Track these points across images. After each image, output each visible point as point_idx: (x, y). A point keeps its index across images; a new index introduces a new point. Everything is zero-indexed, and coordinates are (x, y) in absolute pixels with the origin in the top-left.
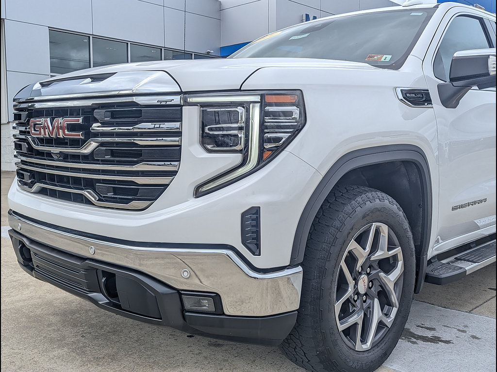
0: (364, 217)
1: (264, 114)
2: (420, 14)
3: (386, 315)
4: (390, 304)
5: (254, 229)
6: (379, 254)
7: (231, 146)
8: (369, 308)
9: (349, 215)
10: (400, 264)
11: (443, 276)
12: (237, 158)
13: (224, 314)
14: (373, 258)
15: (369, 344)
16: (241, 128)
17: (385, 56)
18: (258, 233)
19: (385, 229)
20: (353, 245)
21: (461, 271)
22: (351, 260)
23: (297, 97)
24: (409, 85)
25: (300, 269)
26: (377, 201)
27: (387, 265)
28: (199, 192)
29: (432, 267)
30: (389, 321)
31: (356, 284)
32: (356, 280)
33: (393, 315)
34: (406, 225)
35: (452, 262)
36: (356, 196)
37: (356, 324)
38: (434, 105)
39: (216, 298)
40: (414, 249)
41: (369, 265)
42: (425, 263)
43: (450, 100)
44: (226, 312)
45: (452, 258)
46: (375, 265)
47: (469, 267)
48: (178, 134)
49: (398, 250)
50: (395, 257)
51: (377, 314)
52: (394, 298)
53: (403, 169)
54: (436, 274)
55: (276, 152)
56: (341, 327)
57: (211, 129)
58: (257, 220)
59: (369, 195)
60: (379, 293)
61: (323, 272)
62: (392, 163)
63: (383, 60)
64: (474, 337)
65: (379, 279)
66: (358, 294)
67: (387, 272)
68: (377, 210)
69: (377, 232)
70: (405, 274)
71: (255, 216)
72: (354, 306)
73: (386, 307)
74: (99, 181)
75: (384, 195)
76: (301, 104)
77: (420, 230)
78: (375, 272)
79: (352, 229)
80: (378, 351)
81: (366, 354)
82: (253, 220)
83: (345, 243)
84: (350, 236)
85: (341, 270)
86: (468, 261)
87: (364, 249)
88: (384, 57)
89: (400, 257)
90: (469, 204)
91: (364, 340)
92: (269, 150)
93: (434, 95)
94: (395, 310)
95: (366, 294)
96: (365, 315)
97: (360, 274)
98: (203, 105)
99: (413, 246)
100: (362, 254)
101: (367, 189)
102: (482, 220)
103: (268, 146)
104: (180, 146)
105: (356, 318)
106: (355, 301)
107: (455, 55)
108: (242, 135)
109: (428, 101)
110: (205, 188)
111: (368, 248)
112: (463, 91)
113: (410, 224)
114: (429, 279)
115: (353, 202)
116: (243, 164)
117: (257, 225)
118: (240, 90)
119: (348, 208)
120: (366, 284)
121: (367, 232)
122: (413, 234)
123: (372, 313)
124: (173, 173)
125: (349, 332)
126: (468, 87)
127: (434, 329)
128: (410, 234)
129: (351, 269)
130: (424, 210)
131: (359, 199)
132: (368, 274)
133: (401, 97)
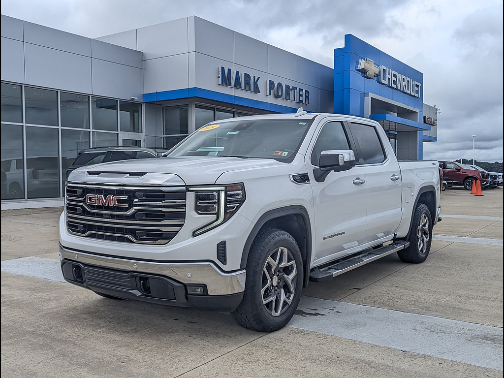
0: (275, 244)
1: (226, 196)
2: (304, 124)
3: (288, 298)
4: (290, 293)
5: (223, 252)
6: (284, 264)
7: (210, 211)
8: (278, 293)
9: (267, 244)
10: (295, 269)
11: (319, 277)
12: (214, 217)
13: (208, 295)
14: (280, 266)
15: (279, 313)
16: (215, 203)
17: (284, 152)
18: (225, 254)
19: (286, 250)
20: (269, 259)
21: (330, 274)
22: (269, 267)
23: (241, 186)
24: (297, 172)
25: (244, 271)
26: (281, 236)
27: (287, 270)
28: (194, 235)
29: (314, 273)
30: (289, 301)
31: (272, 280)
32: (271, 278)
33: (292, 298)
34: (297, 248)
35: (326, 270)
36: (270, 234)
37: (272, 301)
38: (311, 182)
39: (205, 287)
40: (302, 262)
41: (278, 270)
42: (309, 271)
43: (320, 178)
44: (209, 294)
45: (326, 268)
46: (281, 270)
47: (335, 273)
48: (185, 206)
49: (293, 262)
50: (292, 266)
51: (283, 297)
52: (292, 290)
53: (295, 218)
54: (315, 276)
55: (233, 213)
56: (265, 302)
57: (200, 203)
58: (225, 247)
59: (277, 233)
60: (284, 286)
61: (255, 272)
62: (289, 215)
63: (283, 155)
64: (337, 312)
65: (284, 278)
66: (273, 286)
67: (288, 274)
68: (282, 240)
69: (282, 252)
70: (297, 275)
71: (223, 246)
72: (270, 292)
73: (288, 294)
74: (137, 229)
75: (285, 232)
76: (243, 189)
77: (306, 251)
78: (281, 274)
79: (269, 251)
80: (284, 318)
81: (277, 318)
82: (223, 247)
83: (266, 258)
84: (268, 254)
85: (264, 272)
86: (335, 269)
87: (276, 261)
88: (284, 154)
89: (295, 266)
90: (334, 236)
91: (276, 311)
92: (229, 213)
93: (311, 176)
94: (292, 296)
95: (277, 286)
96: (277, 298)
97: (274, 275)
98: (196, 191)
99: (301, 260)
100: (275, 264)
101: (276, 229)
102: (347, 244)
103: (228, 211)
104: (185, 212)
105: (273, 298)
106: (272, 290)
107: (322, 153)
108: (216, 206)
109: (308, 180)
110: (197, 233)
111: (277, 261)
112: (326, 174)
113: (299, 248)
114: (311, 279)
115: (269, 237)
116: (217, 220)
117: (225, 250)
118: (215, 184)
119: (267, 240)
120: (277, 281)
121: (277, 252)
122: (301, 253)
123: (280, 296)
124: (182, 225)
125: (269, 305)
126: (329, 171)
127: (316, 310)
128: (299, 253)
129: (269, 272)
130: (307, 239)
131: (272, 235)
132: (278, 276)
133: (292, 180)
